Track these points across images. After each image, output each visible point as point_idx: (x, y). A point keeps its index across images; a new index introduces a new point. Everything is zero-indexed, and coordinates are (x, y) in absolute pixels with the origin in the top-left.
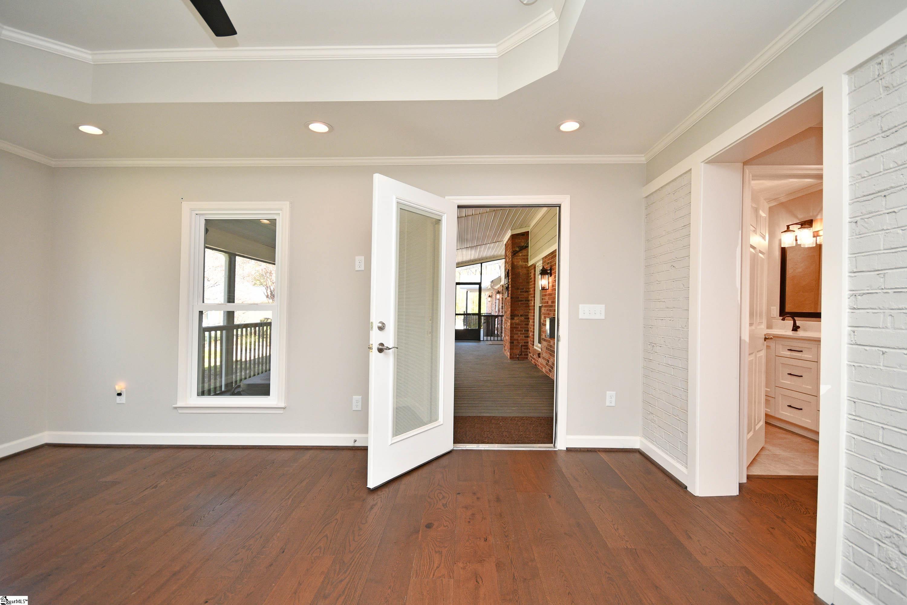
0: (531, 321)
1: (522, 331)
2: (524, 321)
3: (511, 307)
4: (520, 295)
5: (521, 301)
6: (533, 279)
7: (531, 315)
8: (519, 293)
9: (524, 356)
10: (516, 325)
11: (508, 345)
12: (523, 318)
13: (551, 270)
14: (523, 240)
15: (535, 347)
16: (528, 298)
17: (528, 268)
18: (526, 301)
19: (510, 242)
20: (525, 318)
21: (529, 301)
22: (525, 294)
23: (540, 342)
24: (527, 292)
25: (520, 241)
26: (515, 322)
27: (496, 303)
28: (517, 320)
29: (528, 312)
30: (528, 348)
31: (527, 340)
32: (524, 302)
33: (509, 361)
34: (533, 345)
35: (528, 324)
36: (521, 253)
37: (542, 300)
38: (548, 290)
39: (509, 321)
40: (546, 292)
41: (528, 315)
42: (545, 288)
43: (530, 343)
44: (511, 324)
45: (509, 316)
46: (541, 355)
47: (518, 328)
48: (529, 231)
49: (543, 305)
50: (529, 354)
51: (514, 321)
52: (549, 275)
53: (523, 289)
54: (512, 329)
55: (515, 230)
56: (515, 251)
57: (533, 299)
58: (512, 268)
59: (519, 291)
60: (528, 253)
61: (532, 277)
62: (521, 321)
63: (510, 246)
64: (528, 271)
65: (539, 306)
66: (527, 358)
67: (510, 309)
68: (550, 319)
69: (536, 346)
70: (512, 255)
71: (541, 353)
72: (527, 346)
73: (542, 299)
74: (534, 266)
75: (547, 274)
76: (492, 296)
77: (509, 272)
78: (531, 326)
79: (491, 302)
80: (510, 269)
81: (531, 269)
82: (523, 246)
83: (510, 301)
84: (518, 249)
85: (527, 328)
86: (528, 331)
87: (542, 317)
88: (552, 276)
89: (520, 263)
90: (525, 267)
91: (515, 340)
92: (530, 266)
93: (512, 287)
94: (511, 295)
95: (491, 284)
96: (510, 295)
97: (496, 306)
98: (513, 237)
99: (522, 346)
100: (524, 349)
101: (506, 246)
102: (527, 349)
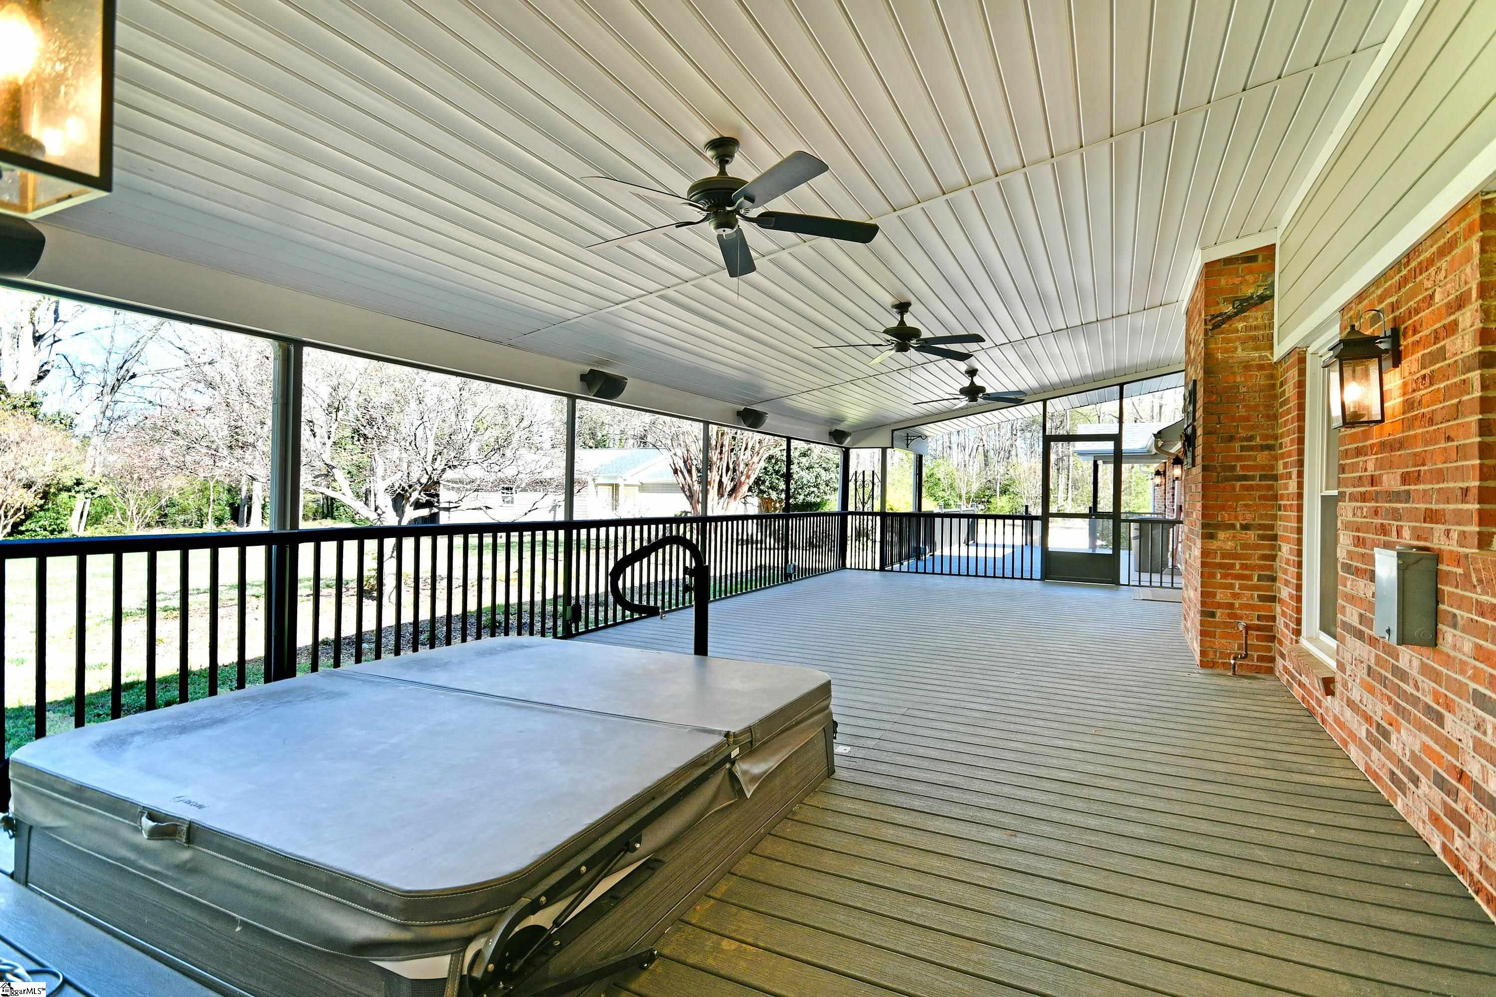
0: (1286, 550)
1: (1249, 578)
2: (1257, 547)
3: (1204, 497)
4: (1239, 458)
5: (1245, 478)
6: (1293, 403)
7: (1284, 527)
8: (1238, 453)
9: (1256, 663)
10: (1223, 557)
11: (1195, 617)
12: (1252, 536)
13: (1395, 335)
14: (1250, 278)
15: (1304, 642)
16: (1272, 467)
17: (1271, 370)
18: (1262, 477)
19: (1200, 294)
20: (1262, 537)
21: (1275, 478)
22: (1262, 457)
23: (1328, 626)
24: (1270, 448)
25: (1237, 281)
26: (1221, 549)
27: (1173, 488)
28: (1224, 541)
29: (1275, 517)
30: (1274, 637)
31: (1271, 609)
32: (1257, 482)
33: (1198, 675)
34: (1298, 633)
35: (1273, 558)
36: (1245, 319)
37: (1344, 472)
38: (1376, 428)
39: (1199, 542)
40: (1366, 436)
41: (1272, 527)
42: (1365, 419)
43: (1280, 622)
44: (1205, 553)
45: (1198, 529)
46: (1338, 687)
47: (1233, 566)
48: (1274, 245)
49: (1349, 490)
50: (1280, 662)
51: (1214, 545)
52: (1387, 363)
53: (1251, 438)
54: (1207, 570)
55: (1219, 247)
56: (1221, 314)
57: (1294, 471)
58: (1208, 371)
59: (1237, 445)
60: (1273, 317)
61: (1287, 395)
62: (1245, 546)
63: (1201, 305)
64: (1272, 377)
65: (1324, 498)
66: (1271, 671)
67: (1199, 505)
68: (1400, 555)
69: (1310, 639)
70: (1206, 331)
71: (1338, 678)
72: (1270, 629)
73: (1342, 469)
74: (1299, 357)
75: (1378, 354)
76: (1165, 472)
77: (1198, 387)
78: (1287, 563)
79: (1163, 487)
80: (1201, 374)
81: (1287, 370)
82: (1251, 297)
83: (1200, 479)
84: (1229, 309)
85: (1271, 568)
86: (1273, 579)
87: (1345, 540)
88: (1405, 363)
89: (1240, 353)
90: (1261, 367)
91: (1219, 605)
92: (1279, 362)
93: (1206, 433)
94: (1203, 457)
95: (1156, 443)
96: (1199, 460)
97: (1173, 495)
98: (1211, 270)
99: (1247, 628)
100: (1258, 638)
101: (1190, 313)
102: (1273, 642)
